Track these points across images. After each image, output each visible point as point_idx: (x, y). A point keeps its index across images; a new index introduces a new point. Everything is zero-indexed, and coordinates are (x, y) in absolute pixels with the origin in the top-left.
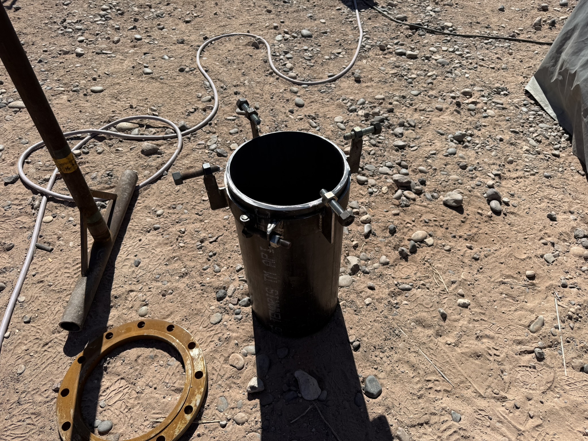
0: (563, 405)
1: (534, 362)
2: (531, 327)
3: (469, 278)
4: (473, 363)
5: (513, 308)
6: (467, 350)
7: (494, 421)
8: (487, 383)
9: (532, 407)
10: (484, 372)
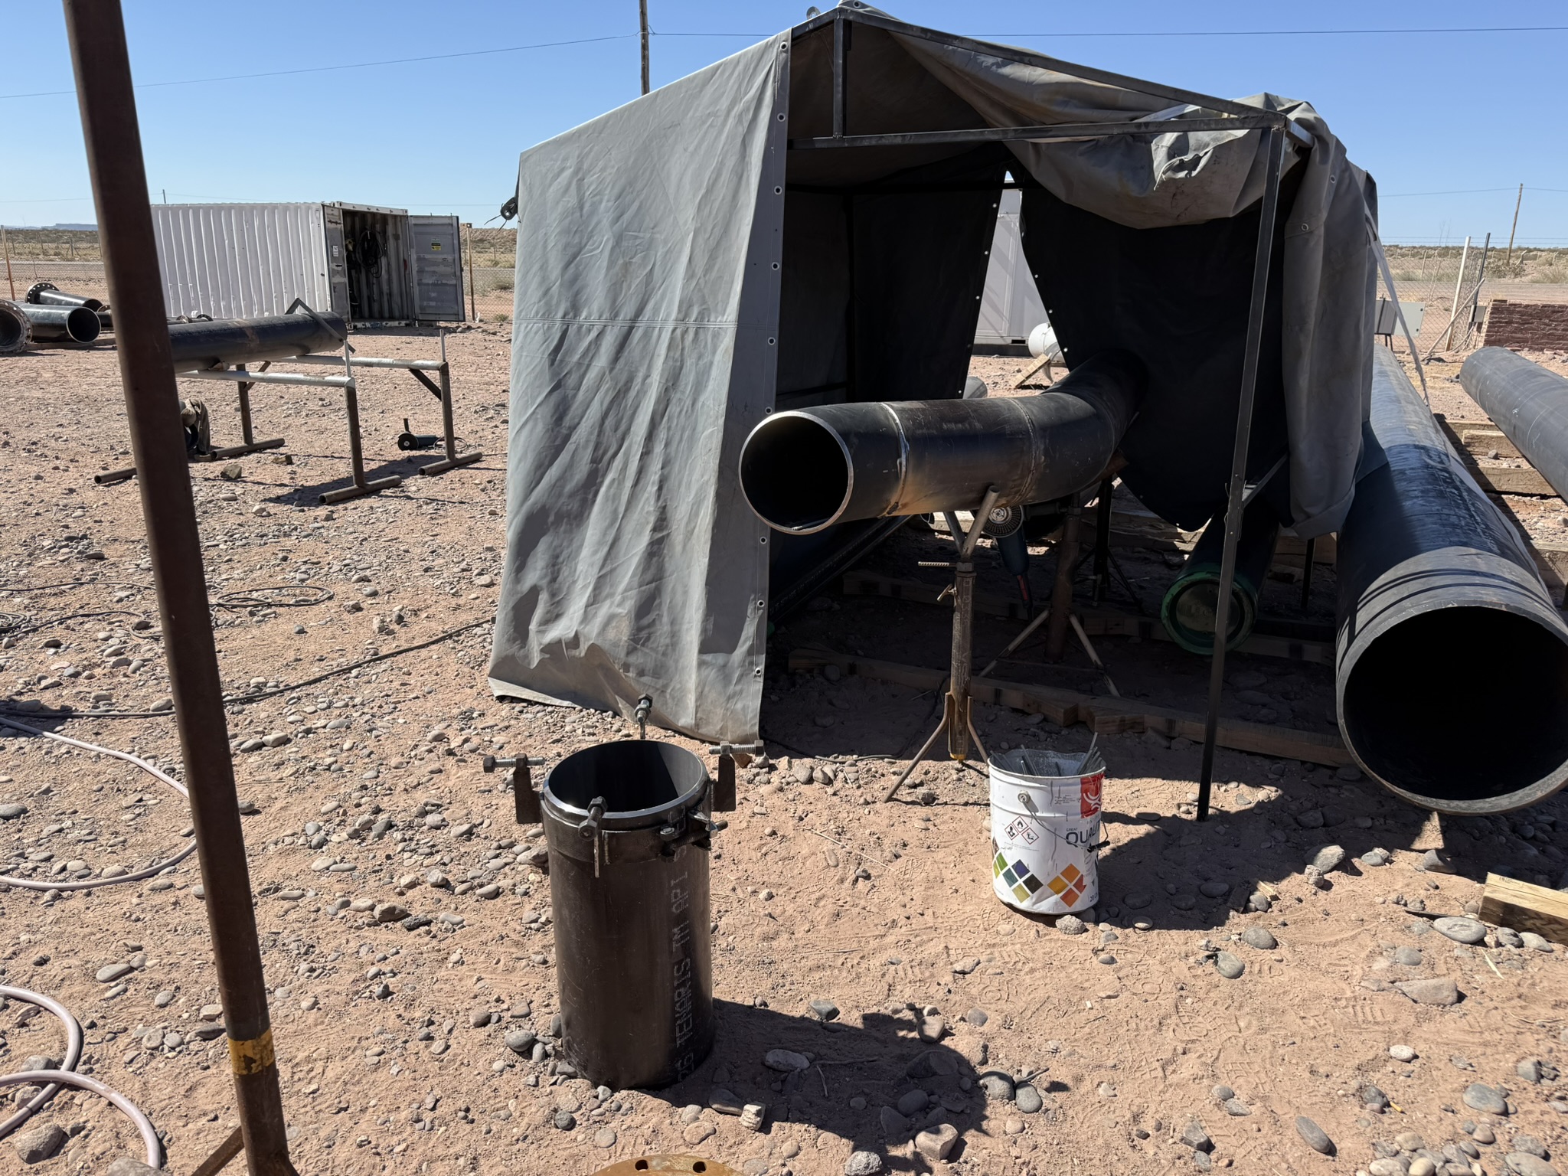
0: (923, 888)
1: (869, 884)
2: (831, 863)
3: (740, 874)
4: (843, 924)
5: (800, 865)
6: (826, 919)
7: (913, 940)
8: (872, 926)
9: (913, 909)
10: (858, 920)
